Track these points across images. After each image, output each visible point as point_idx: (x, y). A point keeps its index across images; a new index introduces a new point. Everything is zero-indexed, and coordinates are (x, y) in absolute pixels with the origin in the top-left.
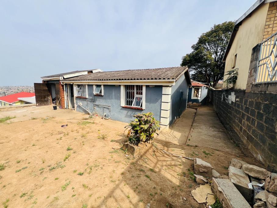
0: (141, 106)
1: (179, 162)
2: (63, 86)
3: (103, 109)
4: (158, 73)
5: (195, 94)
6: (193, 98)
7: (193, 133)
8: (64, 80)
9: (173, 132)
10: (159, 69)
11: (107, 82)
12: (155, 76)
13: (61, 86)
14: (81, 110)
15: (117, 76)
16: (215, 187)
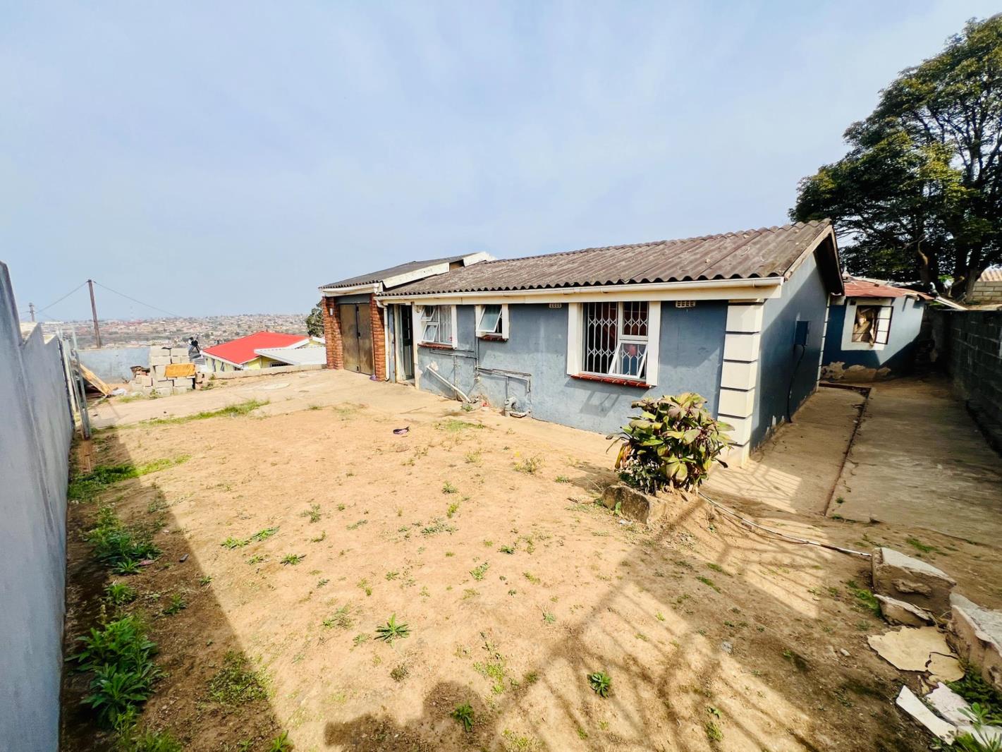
0: (643, 375)
1: (810, 558)
2: (381, 311)
3: (507, 384)
4: (707, 254)
5: (862, 330)
6: (847, 344)
7: (854, 478)
8: (384, 293)
9: (768, 471)
10: (704, 240)
11: (524, 296)
12: (696, 266)
13: (376, 312)
14: (435, 388)
15: (551, 274)
16: (964, 633)
